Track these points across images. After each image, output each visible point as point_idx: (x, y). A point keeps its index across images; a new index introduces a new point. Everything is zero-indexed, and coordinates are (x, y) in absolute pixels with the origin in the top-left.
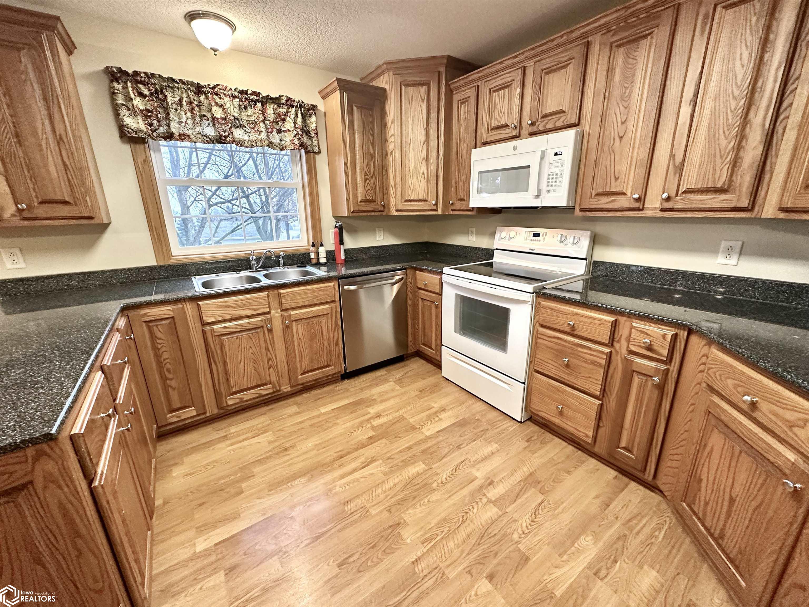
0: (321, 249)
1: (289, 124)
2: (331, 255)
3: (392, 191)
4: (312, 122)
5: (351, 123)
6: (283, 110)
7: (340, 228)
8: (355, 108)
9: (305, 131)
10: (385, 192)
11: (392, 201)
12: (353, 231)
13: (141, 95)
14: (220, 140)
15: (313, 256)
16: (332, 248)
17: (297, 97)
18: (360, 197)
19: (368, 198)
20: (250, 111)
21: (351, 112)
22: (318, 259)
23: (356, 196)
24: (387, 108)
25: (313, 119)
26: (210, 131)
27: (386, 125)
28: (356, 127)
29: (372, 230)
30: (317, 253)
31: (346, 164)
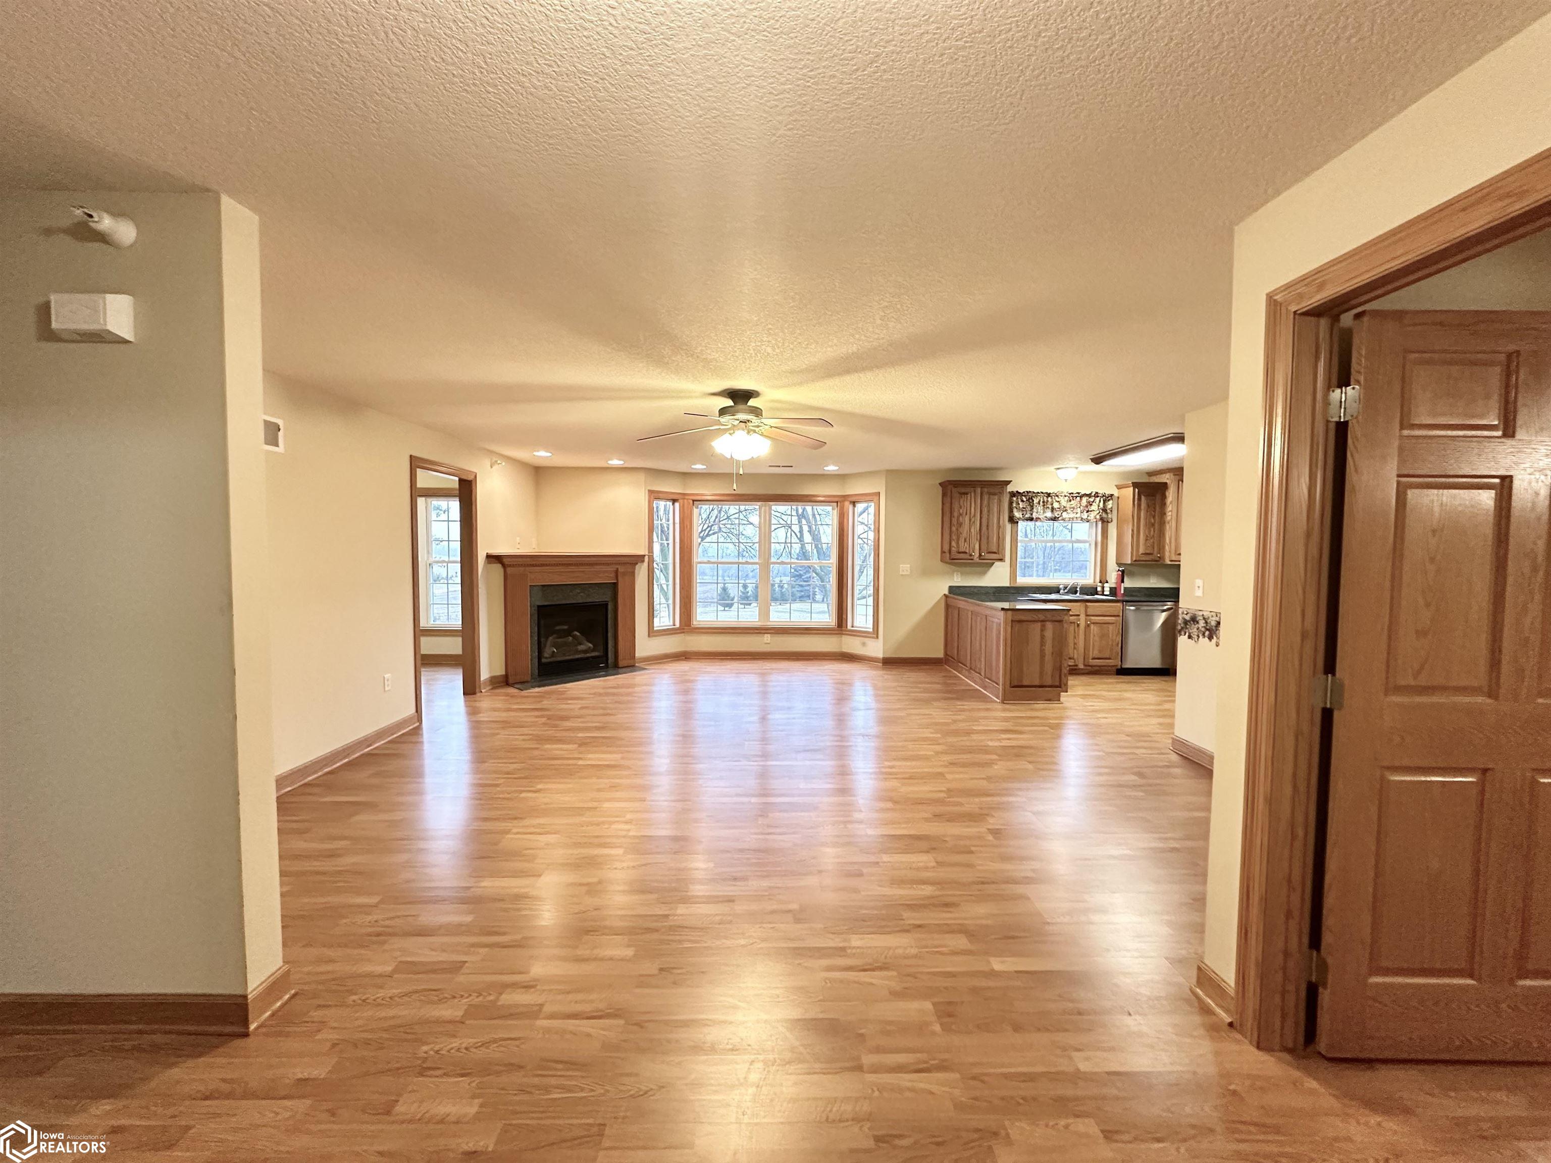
0: (1106, 585)
1: (1094, 507)
2: (1113, 591)
3: (1167, 548)
4: (1110, 504)
5: (1139, 505)
6: (1091, 500)
7: (1123, 572)
8: (1143, 498)
9: (1104, 510)
10: (1161, 549)
11: (1167, 554)
12: (1132, 575)
13: (1022, 501)
14: (1054, 519)
15: (1099, 589)
16: (1114, 586)
17: (1101, 492)
18: (1141, 550)
19: (1148, 552)
20: (1072, 502)
21: (1139, 499)
22: (1103, 591)
23: (1138, 550)
24: (1167, 494)
25: (1111, 502)
26: (1049, 514)
27: (1165, 504)
28: (1142, 507)
29: (1146, 575)
30: (1103, 588)
31: (1133, 530)
